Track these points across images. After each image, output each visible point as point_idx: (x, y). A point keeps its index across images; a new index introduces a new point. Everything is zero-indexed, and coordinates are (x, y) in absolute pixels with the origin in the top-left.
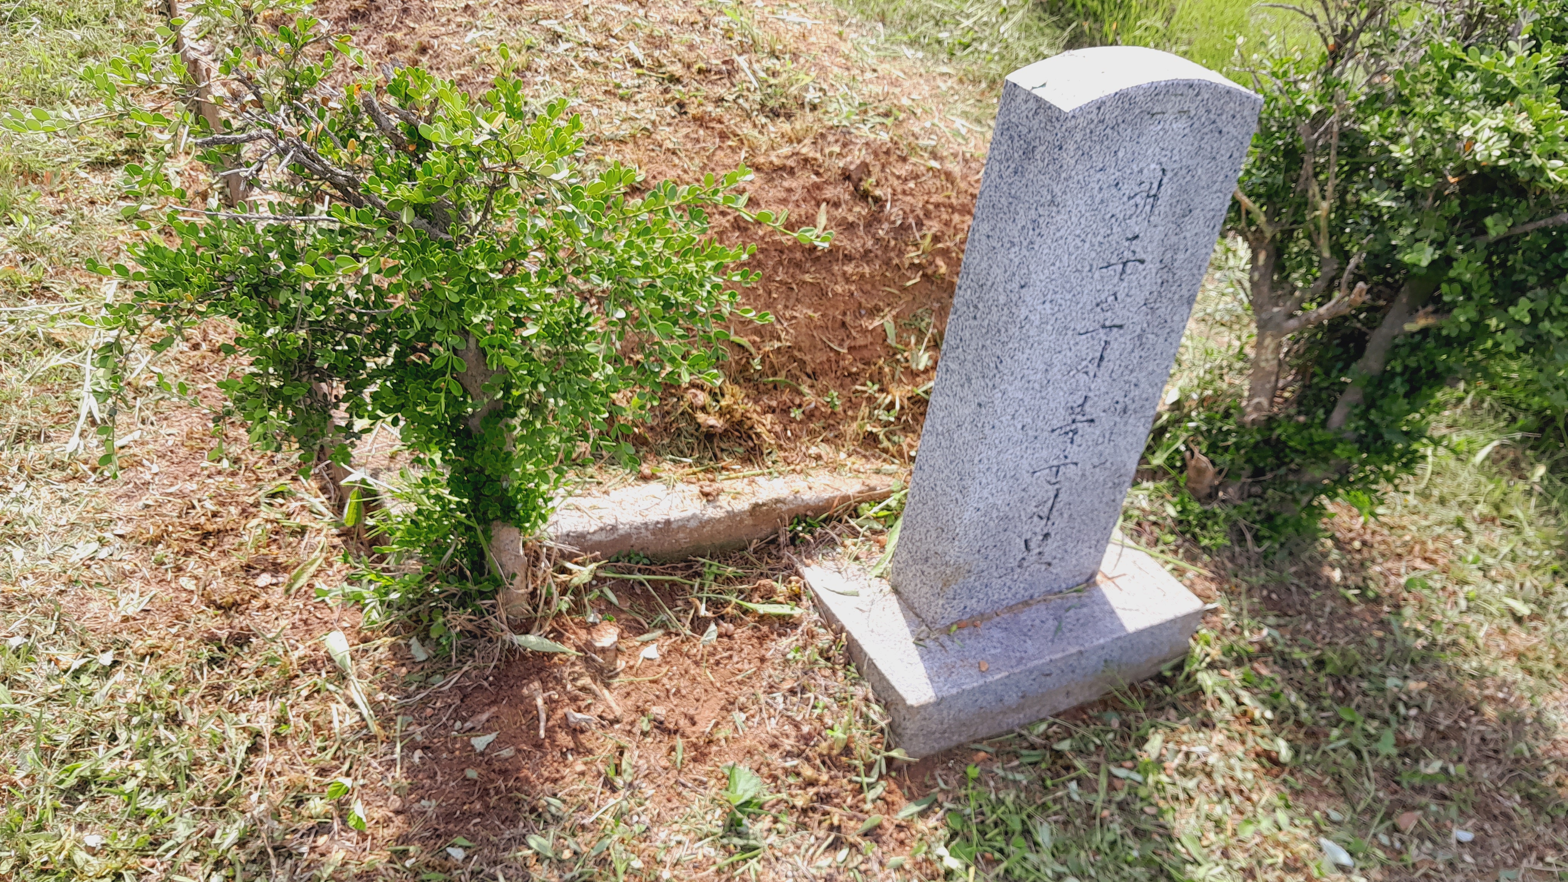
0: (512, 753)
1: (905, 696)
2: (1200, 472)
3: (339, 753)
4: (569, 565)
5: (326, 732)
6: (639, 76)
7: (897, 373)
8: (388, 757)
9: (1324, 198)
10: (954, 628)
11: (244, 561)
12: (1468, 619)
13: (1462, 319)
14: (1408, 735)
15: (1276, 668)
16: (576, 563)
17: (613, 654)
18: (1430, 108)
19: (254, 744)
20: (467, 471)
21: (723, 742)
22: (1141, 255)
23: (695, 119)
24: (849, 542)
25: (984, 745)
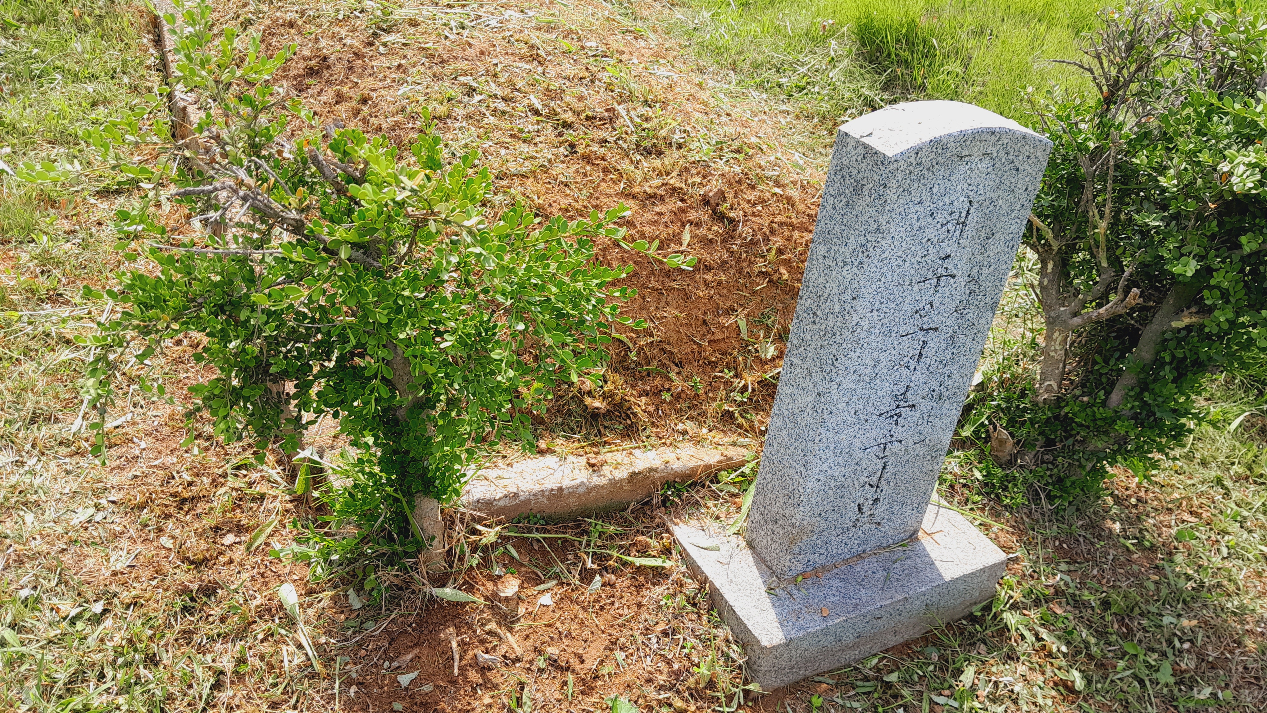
0: (432, 688)
1: (759, 638)
2: (1002, 442)
3: (288, 688)
4: (479, 527)
5: (277, 671)
6: (538, 122)
7: (749, 362)
8: (329, 692)
9: (1102, 217)
10: (800, 578)
11: (213, 523)
12: (1228, 564)
13: (1222, 319)
14: (1183, 666)
15: (1068, 608)
16: (486, 526)
17: (515, 602)
18: (1192, 146)
19: (217, 681)
20: (395, 452)
21: (607, 677)
22: (952, 271)
23: (583, 157)
24: (710, 504)
25: (826, 678)
